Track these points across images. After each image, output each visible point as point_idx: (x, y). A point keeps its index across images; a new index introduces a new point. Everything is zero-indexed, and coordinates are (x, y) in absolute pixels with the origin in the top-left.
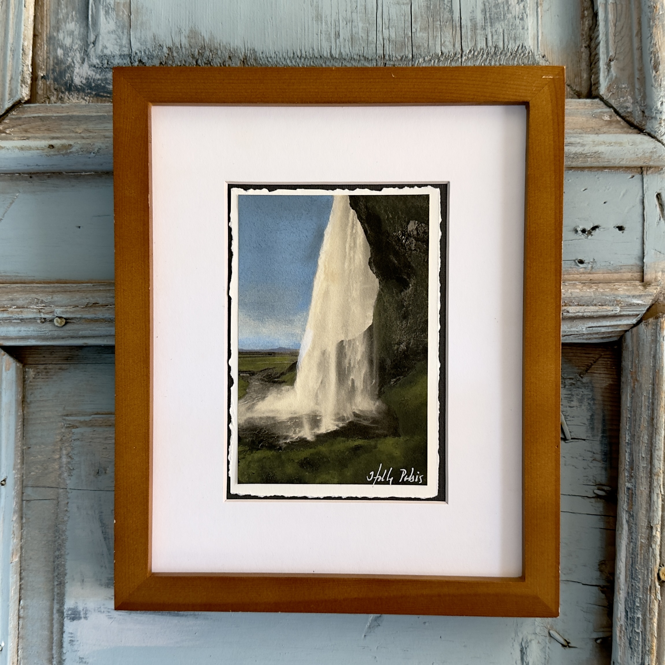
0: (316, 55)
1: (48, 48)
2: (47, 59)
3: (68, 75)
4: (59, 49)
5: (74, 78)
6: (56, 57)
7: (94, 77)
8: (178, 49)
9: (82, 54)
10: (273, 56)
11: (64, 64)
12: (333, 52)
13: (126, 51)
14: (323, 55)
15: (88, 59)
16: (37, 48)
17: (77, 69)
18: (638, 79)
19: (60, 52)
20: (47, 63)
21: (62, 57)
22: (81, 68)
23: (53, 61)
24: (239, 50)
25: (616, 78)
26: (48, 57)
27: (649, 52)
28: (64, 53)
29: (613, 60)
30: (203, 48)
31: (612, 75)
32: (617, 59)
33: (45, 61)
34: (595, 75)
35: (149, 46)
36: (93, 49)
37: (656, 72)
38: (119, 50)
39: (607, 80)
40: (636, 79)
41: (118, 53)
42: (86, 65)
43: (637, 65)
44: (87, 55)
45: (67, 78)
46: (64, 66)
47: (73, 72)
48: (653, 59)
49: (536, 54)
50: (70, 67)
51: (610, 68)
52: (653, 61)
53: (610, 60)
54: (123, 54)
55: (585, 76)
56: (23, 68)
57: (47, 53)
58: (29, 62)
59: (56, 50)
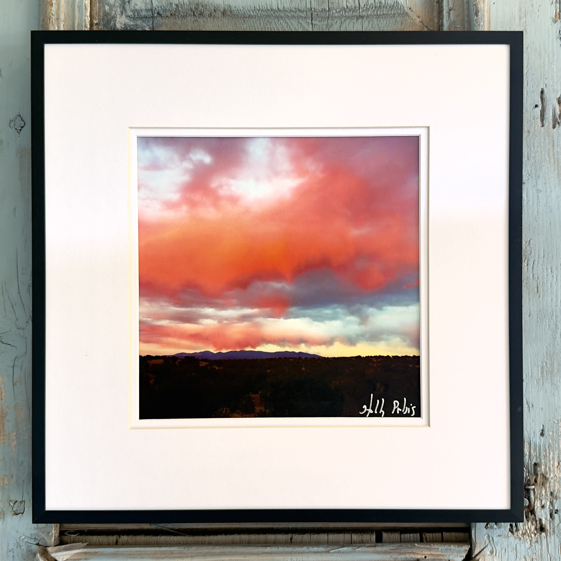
0: (269, 9)
1: (99, 6)
2: (99, 12)
3: (112, 22)
4: (106, 6)
5: (117, 24)
6: (105, 11)
7: (129, 24)
8: (182, 5)
9: (121, 9)
10: (242, 9)
11: (110, 15)
12: (279, 7)
13: (149, 7)
14: (273, 8)
15: (125, 12)
16: (93, 5)
17: (119, 18)
18: (466, 21)
19: (107, 8)
20: (99, 15)
21: (109, 11)
22: (121, 18)
23: (103, 14)
24: (220, 5)
25: (454, 21)
26: (100, 11)
27: (473, 5)
28: (110, 9)
29: (452, 10)
30: (198, 4)
31: (451, 19)
32: (454, 10)
33: (98, 14)
34: (441, 20)
35: (164, 4)
36: (128, 6)
37: (477, 17)
38: (145, 6)
39: (448, 22)
40: (465, 22)
41: (144, 8)
42: (124, 16)
43: (466, 13)
44: (125, 10)
45: (112, 25)
46: (110, 17)
47: (116, 21)
48: (475, 9)
49: (405, 7)
50: (114, 18)
51: (450, 15)
52: (475, 10)
53: (450, 10)
54: (147, 8)
55: (436, 21)
56: (85, 18)
57: (99, 8)
58: (88, 14)
59: (105, 7)
